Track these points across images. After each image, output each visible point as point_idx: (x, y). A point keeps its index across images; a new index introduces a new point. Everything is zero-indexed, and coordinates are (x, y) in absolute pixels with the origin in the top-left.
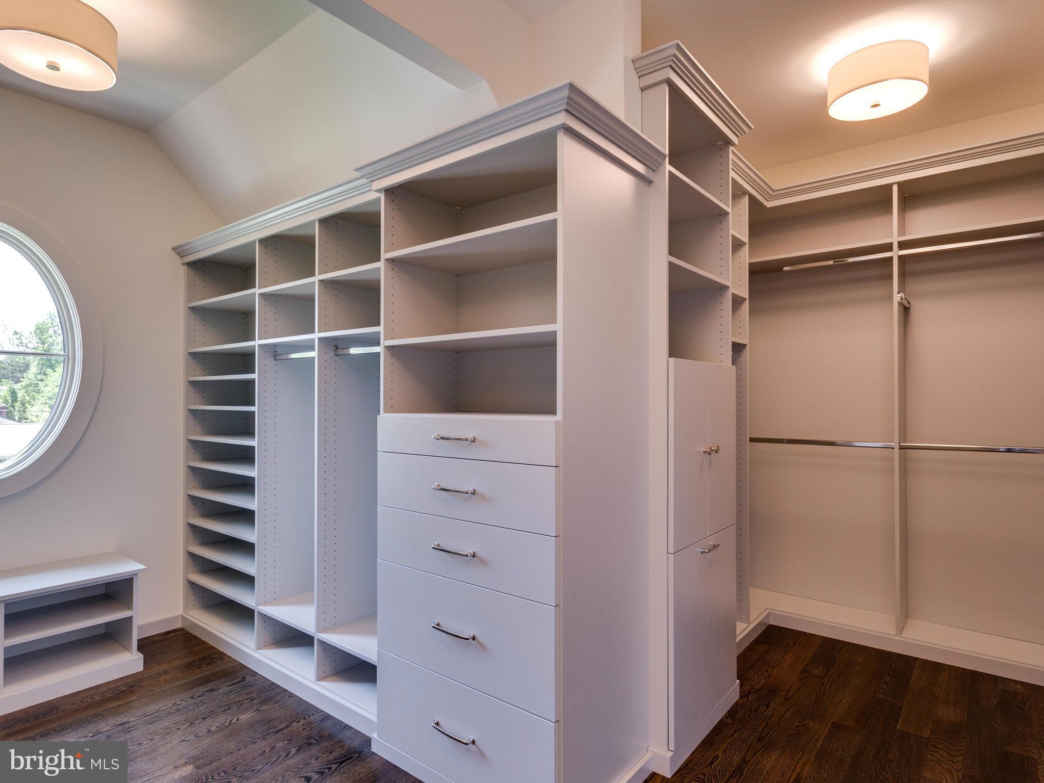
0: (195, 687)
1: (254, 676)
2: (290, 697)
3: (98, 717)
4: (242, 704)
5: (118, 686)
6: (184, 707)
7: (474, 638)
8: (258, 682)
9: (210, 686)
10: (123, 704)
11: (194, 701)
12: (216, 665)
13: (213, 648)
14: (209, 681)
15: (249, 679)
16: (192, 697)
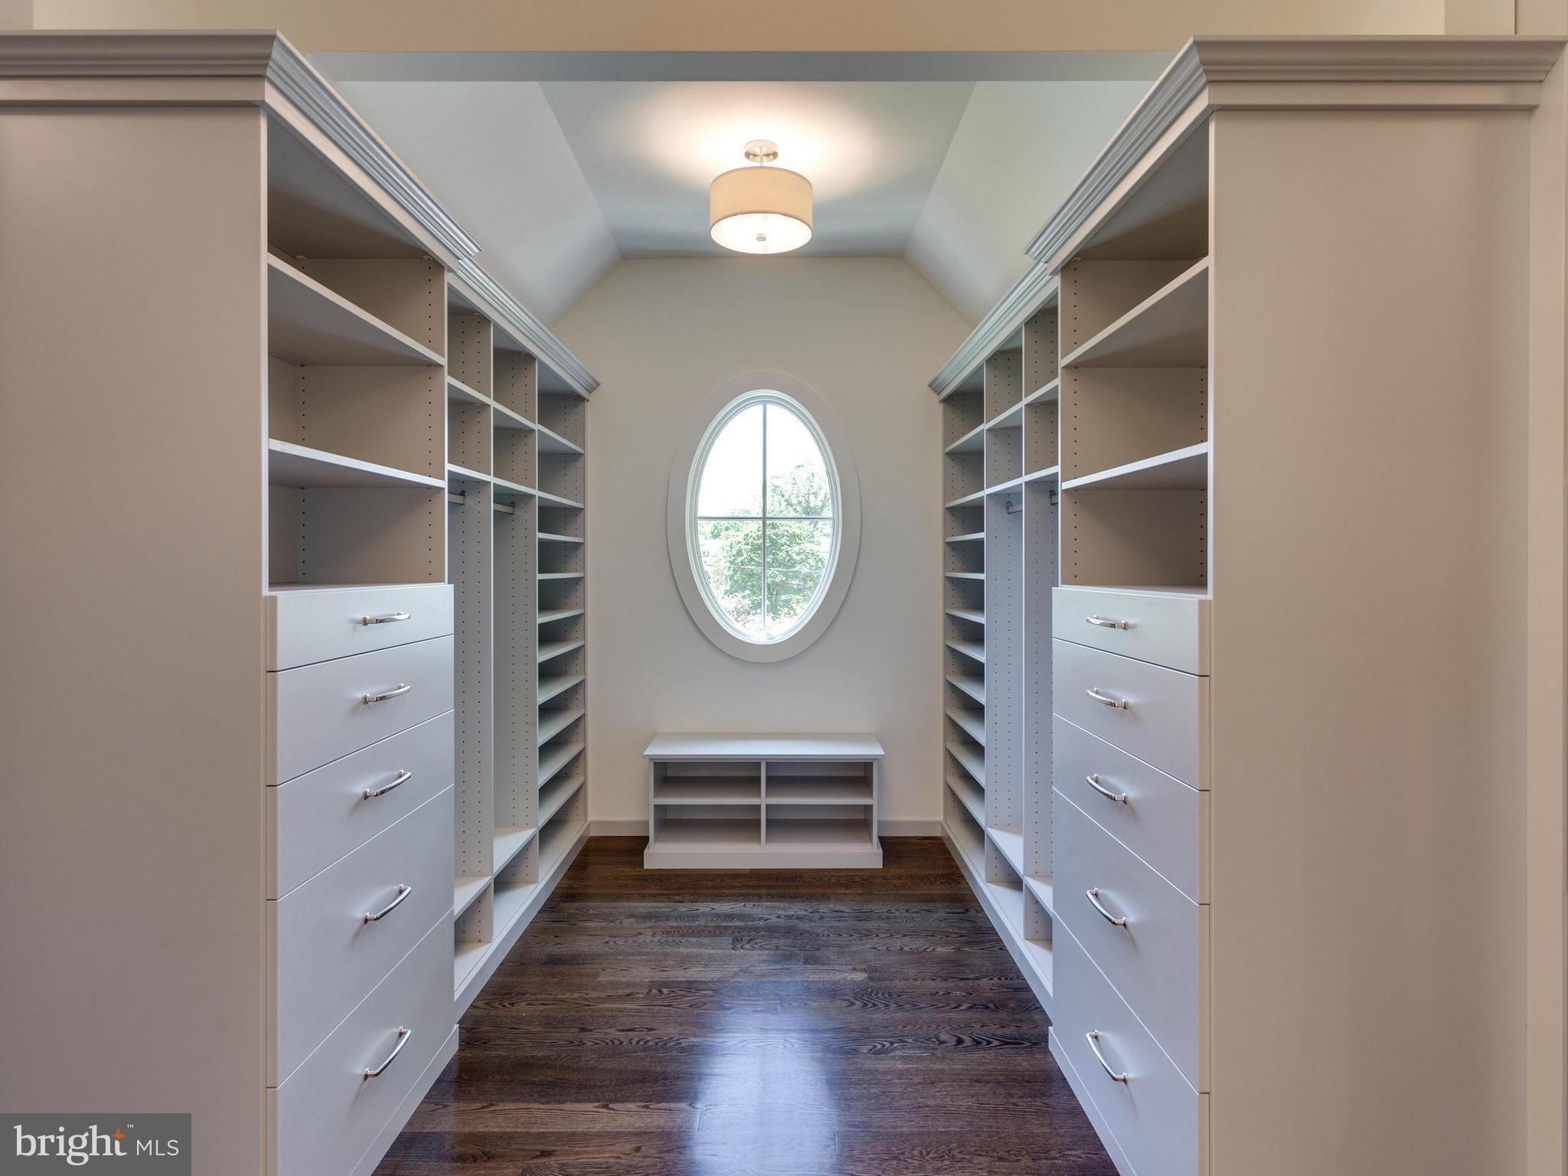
0: (916, 902)
1: (978, 912)
2: (1001, 949)
3: (825, 897)
4: (948, 936)
5: (854, 876)
6: (895, 917)
7: (1124, 925)
8: (979, 920)
9: (931, 906)
10: (849, 894)
11: (907, 914)
12: (948, 886)
13: (957, 868)
14: (933, 901)
15: (972, 913)
16: (907, 911)
